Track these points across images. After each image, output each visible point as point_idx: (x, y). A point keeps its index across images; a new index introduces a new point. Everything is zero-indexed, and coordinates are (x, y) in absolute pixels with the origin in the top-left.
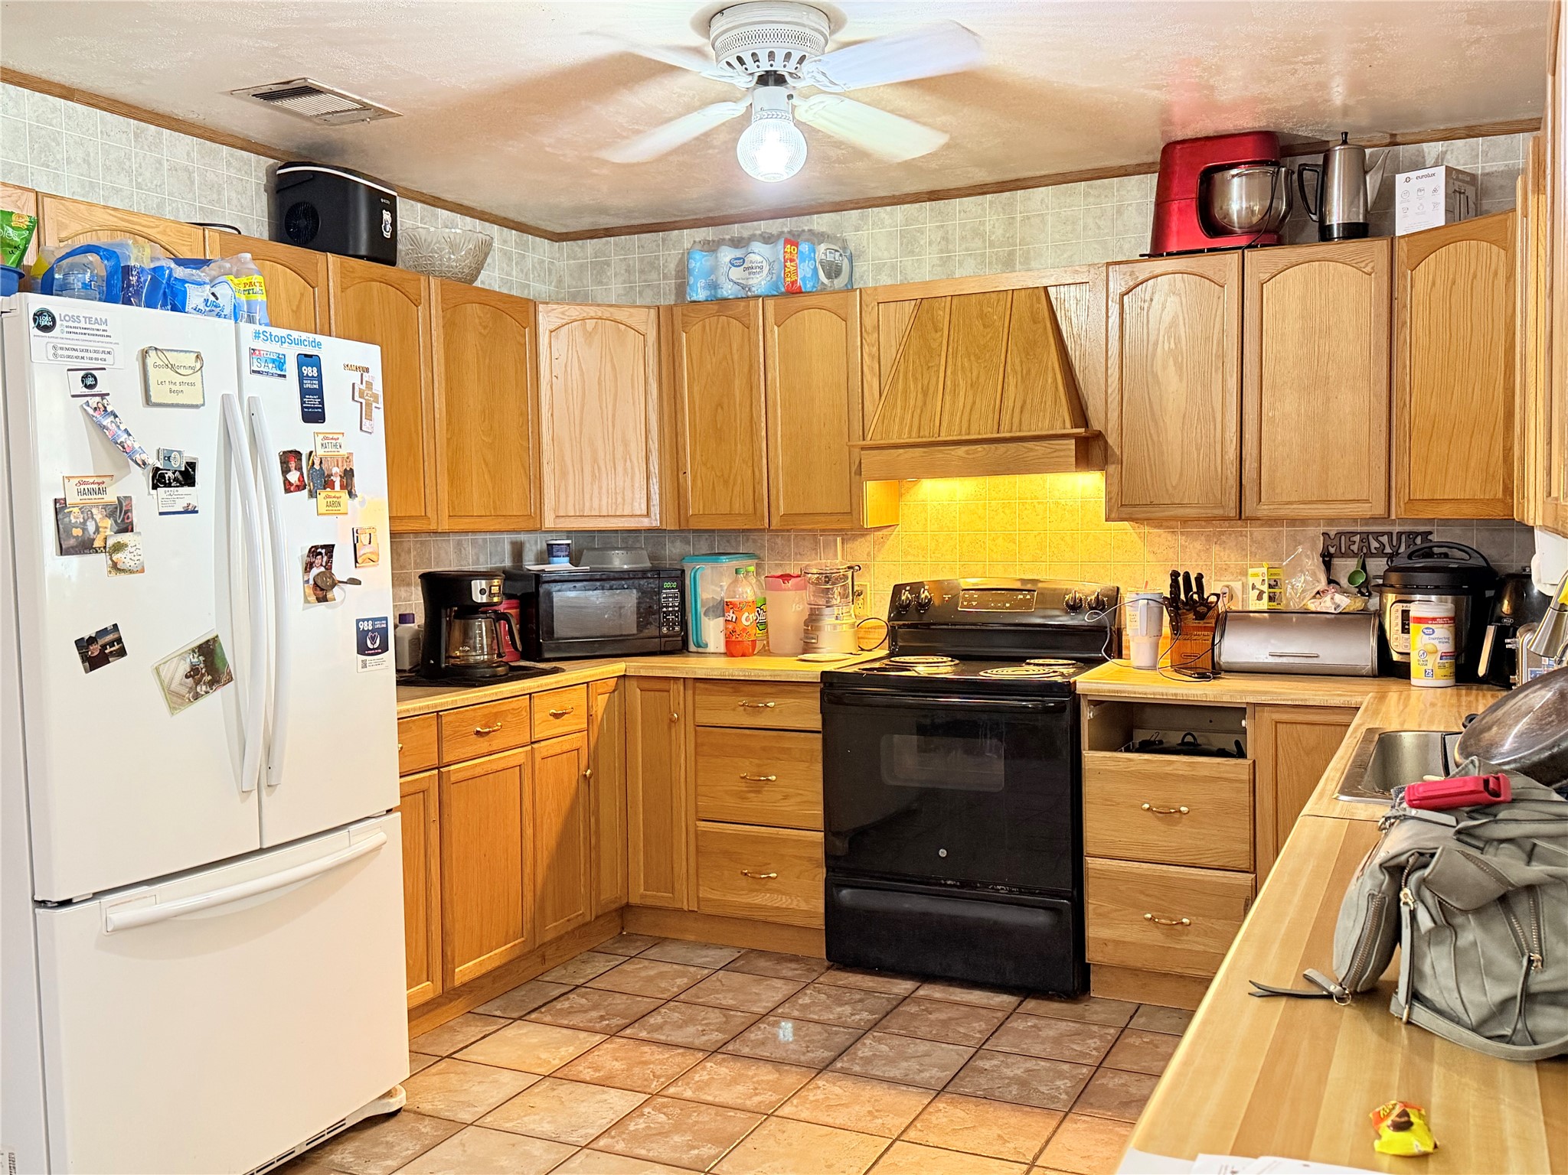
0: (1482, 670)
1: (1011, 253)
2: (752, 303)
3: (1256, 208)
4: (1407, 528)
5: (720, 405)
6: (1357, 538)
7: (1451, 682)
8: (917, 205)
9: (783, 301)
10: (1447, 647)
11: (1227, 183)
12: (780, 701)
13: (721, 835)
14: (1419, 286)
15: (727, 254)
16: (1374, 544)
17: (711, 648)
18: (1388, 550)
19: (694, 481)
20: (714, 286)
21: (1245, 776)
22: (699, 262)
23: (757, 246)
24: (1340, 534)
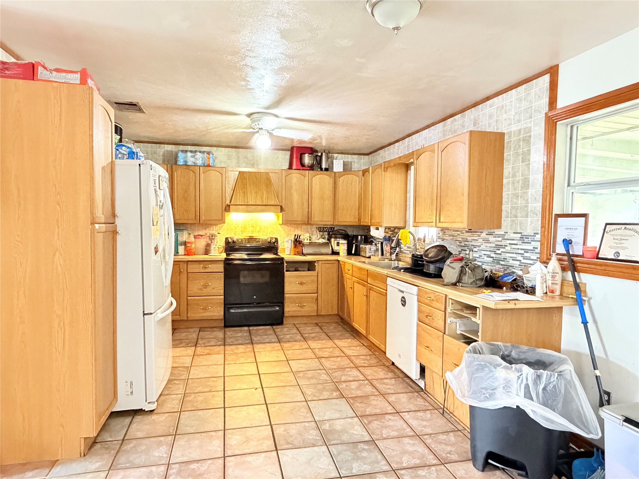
0: (353, 252)
1: (254, 163)
2: (196, 167)
3: (310, 163)
4: (330, 227)
5: (186, 191)
6: (322, 228)
7: (346, 255)
8: (231, 149)
9: (205, 168)
10: (346, 248)
11: (305, 156)
12: (212, 265)
13: (195, 300)
14: (340, 182)
15: (189, 154)
16: (325, 230)
17: (180, 254)
18: (327, 231)
19: (177, 210)
20: (186, 162)
21: (316, 274)
22: (181, 155)
23: (198, 153)
24: (319, 227)
